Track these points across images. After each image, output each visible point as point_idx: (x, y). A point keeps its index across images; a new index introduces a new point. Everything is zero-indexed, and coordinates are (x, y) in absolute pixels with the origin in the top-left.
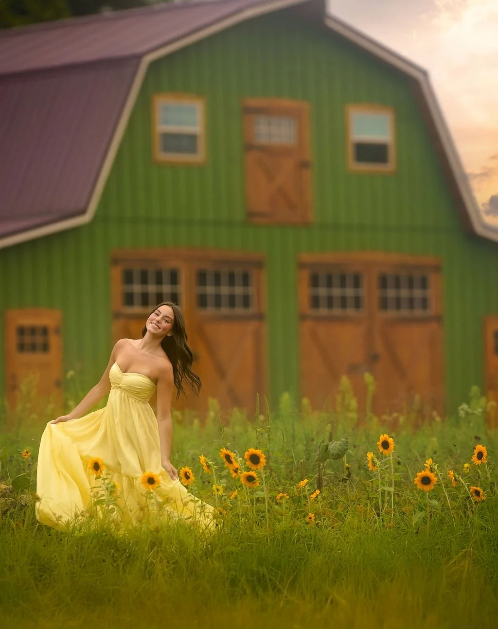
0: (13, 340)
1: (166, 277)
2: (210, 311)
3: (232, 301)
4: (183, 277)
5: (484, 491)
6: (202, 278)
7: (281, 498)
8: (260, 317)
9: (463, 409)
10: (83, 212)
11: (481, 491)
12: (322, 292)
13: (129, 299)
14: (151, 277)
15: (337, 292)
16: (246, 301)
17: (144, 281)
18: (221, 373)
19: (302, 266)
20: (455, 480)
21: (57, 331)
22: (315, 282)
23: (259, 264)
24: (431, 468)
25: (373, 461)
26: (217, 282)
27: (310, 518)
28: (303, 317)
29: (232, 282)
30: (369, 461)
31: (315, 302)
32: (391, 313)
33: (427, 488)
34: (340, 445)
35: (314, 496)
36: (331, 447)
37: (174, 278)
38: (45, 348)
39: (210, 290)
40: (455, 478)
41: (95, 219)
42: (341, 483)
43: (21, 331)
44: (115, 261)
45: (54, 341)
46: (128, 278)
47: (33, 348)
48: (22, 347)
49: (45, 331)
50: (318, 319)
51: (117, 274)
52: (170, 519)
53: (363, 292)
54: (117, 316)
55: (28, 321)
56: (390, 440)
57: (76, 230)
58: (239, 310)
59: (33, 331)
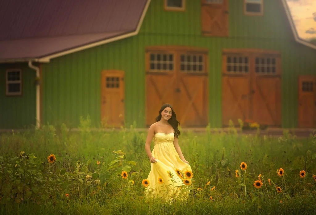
0: (104, 82)
1: (168, 58)
2: (186, 71)
3: (195, 68)
4: (175, 58)
5: (282, 189)
6: (183, 59)
7: (199, 190)
8: (206, 74)
9: (280, 139)
10: (134, 30)
11: (281, 189)
12: (232, 64)
13: (152, 67)
14: (162, 57)
15: (238, 65)
16: (200, 68)
17: (159, 59)
18: (190, 97)
19: (224, 54)
20: (271, 183)
21: (123, 79)
22: (229, 60)
23: (206, 53)
24: (261, 178)
25: (238, 174)
26: (189, 60)
27: (211, 198)
28: (224, 75)
29: (195, 60)
30: (236, 174)
31: (229, 69)
32: (260, 74)
33: (258, 187)
34: (226, 162)
35: (212, 189)
36: (222, 163)
37: (171, 58)
38: (118, 86)
39: (186, 63)
40: (271, 182)
41: (139, 34)
42: (226, 178)
43: (108, 79)
44: (147, 51)
45: (121, 83)
46: (152, 58)
47: (113, 86)
48: (108, 86)
49: (118, 79)
50: (230, 76)
51: (148, 56)
52: (154, 196)
53: (249, 65)
54: (147, 73)
55: (110, 75)
56: (245, 164)
57: (132, 37)
58: (198, 72)
59: (113, 79)
